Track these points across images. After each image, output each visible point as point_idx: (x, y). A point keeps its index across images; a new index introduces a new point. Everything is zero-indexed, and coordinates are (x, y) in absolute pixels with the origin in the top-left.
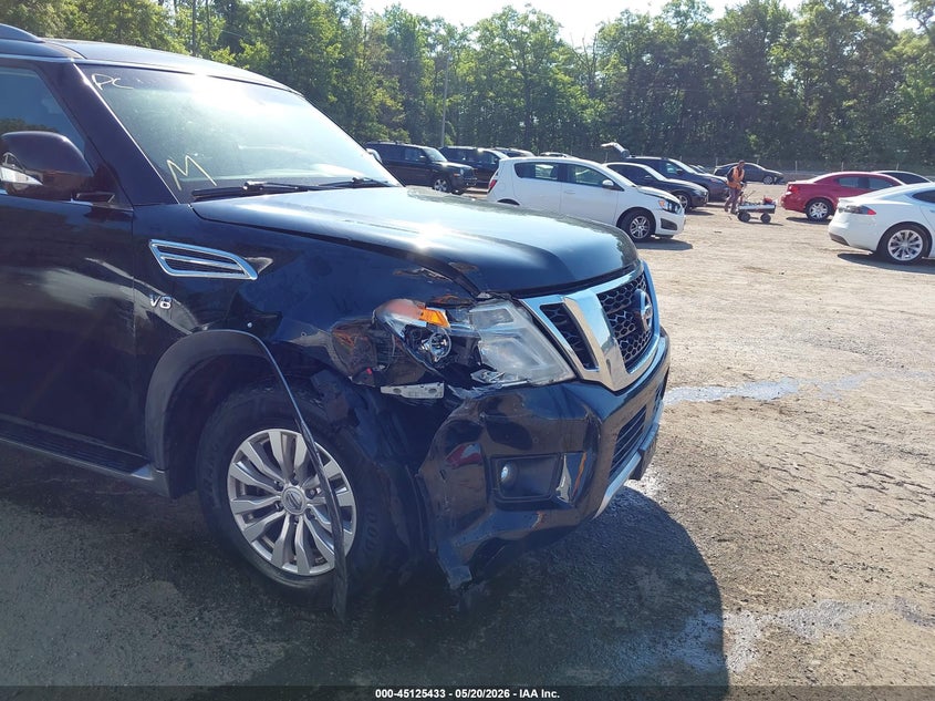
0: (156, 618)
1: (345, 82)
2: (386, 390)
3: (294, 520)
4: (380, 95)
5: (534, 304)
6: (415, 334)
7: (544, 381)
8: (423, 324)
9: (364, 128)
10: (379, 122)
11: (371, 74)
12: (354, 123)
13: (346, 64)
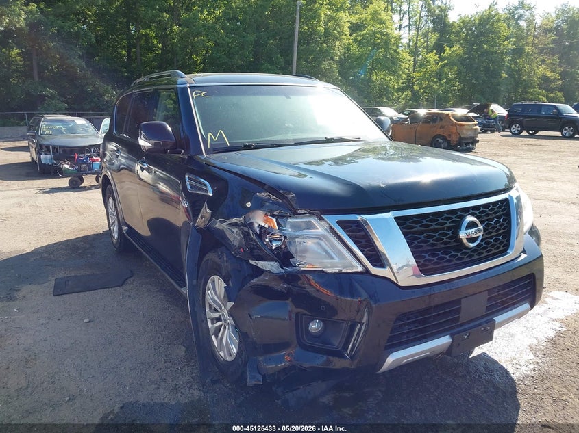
0: (165, 363)
1: (516, 63)
2: (252, 262)
3: (225, 328)
4: (541, 70)
5: (332, 220)
6: (264, 231)
7: (336, 270)
8: (267, 226)
9: (527, 93)
10: (540, 88)
11: (536, 56)
12: (520, 90)
13: (518, 52)
